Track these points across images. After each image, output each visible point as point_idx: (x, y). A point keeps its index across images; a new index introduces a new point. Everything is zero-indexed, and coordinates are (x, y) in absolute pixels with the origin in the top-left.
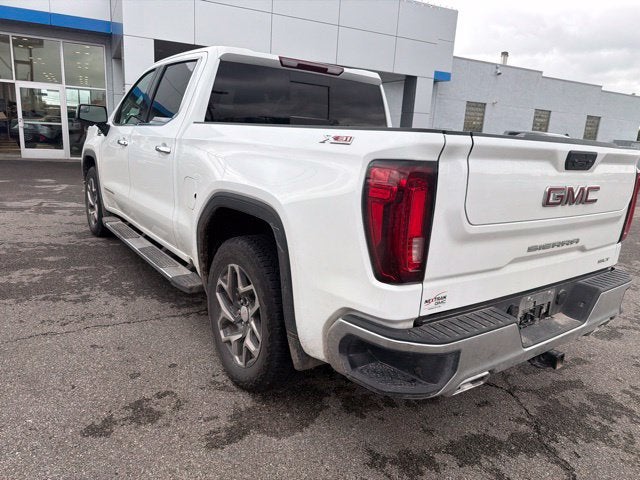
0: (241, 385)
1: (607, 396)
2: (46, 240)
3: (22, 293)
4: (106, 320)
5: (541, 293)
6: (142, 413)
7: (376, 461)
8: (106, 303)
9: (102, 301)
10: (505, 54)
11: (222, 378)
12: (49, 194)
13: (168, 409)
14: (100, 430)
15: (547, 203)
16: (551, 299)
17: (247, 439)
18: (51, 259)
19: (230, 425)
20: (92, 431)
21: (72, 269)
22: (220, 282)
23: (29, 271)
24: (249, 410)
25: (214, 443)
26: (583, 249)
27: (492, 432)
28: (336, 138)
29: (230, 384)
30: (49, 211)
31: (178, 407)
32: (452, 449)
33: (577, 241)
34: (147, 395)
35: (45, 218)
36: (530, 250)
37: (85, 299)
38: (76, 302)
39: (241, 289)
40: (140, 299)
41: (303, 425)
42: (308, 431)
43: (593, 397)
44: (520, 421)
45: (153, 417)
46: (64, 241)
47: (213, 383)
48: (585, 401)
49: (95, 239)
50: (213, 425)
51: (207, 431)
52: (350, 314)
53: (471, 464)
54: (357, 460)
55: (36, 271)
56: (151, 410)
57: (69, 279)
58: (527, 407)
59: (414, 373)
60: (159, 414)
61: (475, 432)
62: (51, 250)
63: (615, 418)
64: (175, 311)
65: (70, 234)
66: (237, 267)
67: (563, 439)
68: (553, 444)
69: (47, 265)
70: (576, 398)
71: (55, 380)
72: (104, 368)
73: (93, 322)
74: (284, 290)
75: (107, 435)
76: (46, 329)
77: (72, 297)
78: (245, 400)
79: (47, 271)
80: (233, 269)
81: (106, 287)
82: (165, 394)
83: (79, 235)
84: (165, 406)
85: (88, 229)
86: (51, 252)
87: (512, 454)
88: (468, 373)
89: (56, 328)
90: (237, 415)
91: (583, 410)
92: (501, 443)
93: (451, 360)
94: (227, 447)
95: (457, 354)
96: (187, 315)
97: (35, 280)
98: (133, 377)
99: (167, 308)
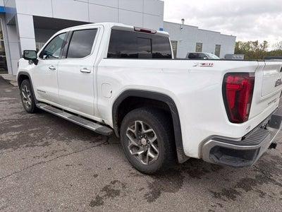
0: (144, 173)
2: (6, 118)
3: (14, 145)
4: (64, 152)
5: (266, 120)
6: (110, 192)
7: (216, 195)
8: (59, 145)
9: (55, 143)
10: (183, 20)
11: (134, 171)
13: (120, 188)
14: (97, 202)
15: (276, 86)
17: (162, 195)
18: (15, 126)
19: (151, 191)
20: (93, 204)
21: (30, 130)
22: (129, 129)
23: (8, 134)
24: (154, 183)
25: (150, 200)
28: (204, 64)
29: (139, 173)
31: (124, 186)
32: (239, 185)
33: (276, 99)
34: (108, 184)
36: (268, 104)
37: (47, 144)
38: (43, 146)
39: (144, 131)
41: (180, 186)
44: (255, 171)
45: (117, 193)
46: (15, 117)
47: (132, 173)
48: (271, 159)
50: (144, 192)
51: (143, 195)
52: (215, 138)
53: (250, 190)
54: (209, 196)
55: (13, 133)
56: (113, 190)
57: (32, 135)
60: (119, 191)
61: (243, 178)
62: (13, 122)
64: (93, 144)
65: (16, 113)
66: (141, 122)
67: (274, 175)
68: (271, 178)
69: (14, 130)
71: (61, 184)
72: (79, 174)
73: (58, 154)
74: (176, 130)
75: (102, 204)
76: (40, 160)
77: (39, 144)
78: (151, 180)
79: (18, 133)
80: (138, 123)
81: (54, 137)
82: (115, 182)
84: (117, 187)
87: (261, 183)
89: (43, 160)
90: (151, 186)
91: (273, 163)
92: (254, 180)
93: (257, 151)
94: (156, 200)
95: (259, 148)
96: (99, 145)
97: (15, 137)
98: (96, 176)
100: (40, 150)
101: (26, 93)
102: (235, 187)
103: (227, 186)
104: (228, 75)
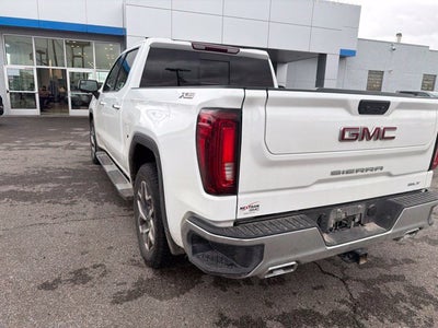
0: (147, 263)
1: (422, 289)
2: (63, 166)
3: (38, 198)
4: (80, 217)
5: (350, 207)
6: (80, 277)
7: (222, 322)
8: (84, 206)
9: (82, 205)
11: (139, 257)
12: (77, 138)
14: (51, 285)
15: (342, 139)
16: (362, 211)
17: (139, 299)
18: (62, 177)
19: (132, 289)
20: (46, 286)
21: (72, 184)
22: (139, 193)
23: (46, 185)
24: (149, 280)
25: (118, 300)
26: (389, 175)
27: (318, 309)
29: (142, 262)
30: (73, 148)
31: (103, 275)
32: (282, 317)
33: (382, 168)
34: (88, 266)
35: (69, 153)
36: (333, 173)
37: (73, 203)
38: (66, 204)
39: (147, 197)
40: (106, 204)
41: (180, 293)
42: (183, 297)
43: (409, 288)
44: (343, 302)
45: (86, 281)
46: (73, 167)
47: (132, 261)
48: (403, 292)
50: (121, 288)
51: (114, 292)
52: (191, 216)
54: (209, 320)
55: (51, 185)
56: (85, 276)
57: (68, 190)
58: (353, 292)
59: (233, 259)
60: (90, 279)
61: (304, 308)
62: (64, 171)
63: (422, 306)
64: (126, 213)
66: (145, 183)
67: (373, 318)
68: (363, 321)
69: (57, 181)
70: (395, 288)
72: (68, 246)
73: (71, 217)
75: (53, 289)
76: (43, 221)
77: (65, 201)
78: (148, 274)
79: (56, 185)
80: (143, 184)
81: (89, 196)
82: (99, 266)
83: (85, 163)
84: (95, 274)
86: (64, 173)
89: (49, 221)
90: (140, 282)
91: (399, 297)
92: (321, 317)
94: (125, 304)
95: (262, 246)
97: (48, 190)
98: (84, 253)
99: (122, 211)
100: (59, 209)
103: (257, 313)
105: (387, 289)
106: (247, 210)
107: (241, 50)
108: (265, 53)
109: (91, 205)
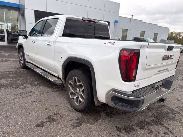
0: (77, 110)
1: (172, 109)
2: (8, 70)
3: (6, 86)
4: (33, 94)
5: (159, 83)
6: (51, 120)
7: (118, 129)
8: (32, 89)
9: (30, 88)
10: (133, 16)
11: (71, 109)
12: (4, 56)
13: (58, 118)
14: (41, 125)
15: (163, 60)
16: (161, 84)
17: (82, 125)
18: (11, 76)
19: (77, 122)
20: (38, 125)
21: (18, 79)
22: (70, 82)
23: (5, 80)
24: (81, 117)
25: (74, 127)
26: (168, 71)
27: (146, 120)
28: (110, 43)
29: (74, 110)
30: (6, 61)
31: (61, 117)
32: (137, 125)
33: (168, 69)
34: (52, 115)
35: (5, 64)
36: (158, 72)
37: (25, 88)
38: (22, 88)
39: (78, 84)
40: (41, 87)
41: (97, 121)
42: (99, 122)
43: (169, 109)
44: (152, 116)
45: (55, 121)
46: (13, 70)
47: (69, 110)
48: (167, 110)
49: (22, 69)
50: (72, 122)
51: (70, 124)
52: (114, 90)
53: (143, 128)
54: (114, 129)
55: (8, 80)
56: (53, 119)
57: (18, 81)
58: (154, 113)
59: (132, 105)
60: (56, 120)
61: (142, 120)
63: (176, 114)
64: (52, 90)
65: (14, 68)
66: (76, 78)
67: (164, 121)
68: (162, 122)
69: (11, 78)
70: (165, 110)
71: (23, 112)
72: (36, 107)
73: (29, 94)
74: (93, 84)
75: (43, 126)
76: (16, 97)
77: (21, 87)
78: (79, 115)
79: (11, 80)
81: (30, 84)
82: (57, 114)
83: (18, 68)
84: (57, 117)
85: (20, 66)
86: (10, 74)
87: (153, 125)
88: (146, 104)
89: (19, 96)
90: (78, 119)
91: (167, 113)
92: (149, 122)
93: (142, 101)
94: (78, 128)
95: (144, 100)
96: (56, 91)
97: (8, 82)
98: (46, 109)
99: (50, 90)
100: (20, 91)
101: (21, 57)
102: (134, 126)
103: (128, 124)
104: (123, 50)
105: (163, 110)
106: (137, 87)
107: (99, 22)
108: (107, 23)
109: (35, 88)
